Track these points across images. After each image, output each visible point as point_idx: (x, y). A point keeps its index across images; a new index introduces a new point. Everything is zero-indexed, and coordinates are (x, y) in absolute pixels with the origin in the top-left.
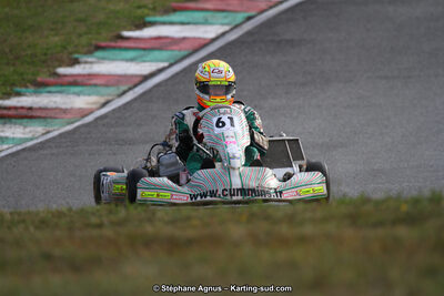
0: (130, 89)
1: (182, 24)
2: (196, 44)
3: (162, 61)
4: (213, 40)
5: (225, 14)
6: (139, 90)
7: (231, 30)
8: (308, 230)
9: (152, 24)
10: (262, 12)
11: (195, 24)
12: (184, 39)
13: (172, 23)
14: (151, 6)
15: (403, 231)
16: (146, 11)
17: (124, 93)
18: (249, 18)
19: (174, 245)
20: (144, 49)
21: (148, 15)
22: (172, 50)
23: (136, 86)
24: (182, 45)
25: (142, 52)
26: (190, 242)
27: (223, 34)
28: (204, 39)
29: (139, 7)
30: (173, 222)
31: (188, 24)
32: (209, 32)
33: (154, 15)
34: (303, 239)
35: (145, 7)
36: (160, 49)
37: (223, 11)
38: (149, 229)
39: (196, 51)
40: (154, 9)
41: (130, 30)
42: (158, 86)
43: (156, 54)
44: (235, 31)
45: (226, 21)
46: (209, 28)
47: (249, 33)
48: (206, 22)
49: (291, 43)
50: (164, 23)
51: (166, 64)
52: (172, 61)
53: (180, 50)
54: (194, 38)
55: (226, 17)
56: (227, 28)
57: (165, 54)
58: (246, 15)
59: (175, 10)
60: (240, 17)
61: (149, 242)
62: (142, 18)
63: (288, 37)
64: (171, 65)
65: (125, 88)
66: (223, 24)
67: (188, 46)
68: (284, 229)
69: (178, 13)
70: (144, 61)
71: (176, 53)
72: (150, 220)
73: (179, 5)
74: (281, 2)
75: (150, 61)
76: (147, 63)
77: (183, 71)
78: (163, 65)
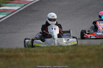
1: (10, 6)
2: (13, 11)
4: (17, 10)
5: (20, 4)
7: (21, 8)
8: (39, 54)
9: (2, 6)
10: (28, 4)
11: (13, 6)
12: (10, 10)
13: (7, 6)
14: (2, 2)
15: (60, 54)
16: (1, 3)
18: (25, 5)
19: (7, 57)
20: (1, 12)
21: (1, 4)
22: (7, 12)
24: (10, 11)
26: (11, 56)
27: (19, 9)
28: (15, 10)
30: (7, 52)
31: (11, 6)
33: (3, 4)
34: (37, 56)
36: (4, 12)
37: (19, 3)
38: (1, 53)
39: (13, 12)
40: (3, 3)
42: (4, 20)
44: (22, 8)
45: (20, 6)
46: (16, 7)
47: (25, 8)
48: (15, 6)
49: (35, 11)
50: (5, 6)
51: (6, 15)
52: (7, 15)
53: (9, 12)
54: (12, 10)
55: (20, 5)
56: (20, 7)
57: (6, 13)
58: (25, 4)
59: (8, 3)
60: (23, 5)
62: (0, 5)
63: (34, 9)
64: (7, 16)
66: (19, 6)
67: (11, 11)
68: (33, 54)
69: (9, 4)
71: (8, 13)
72: (2, 51)
73: (9, 2)
74: (33, 1)
75: (2, 15)
76: (1, 15)
77: (10, 17)
78: (5, 16)
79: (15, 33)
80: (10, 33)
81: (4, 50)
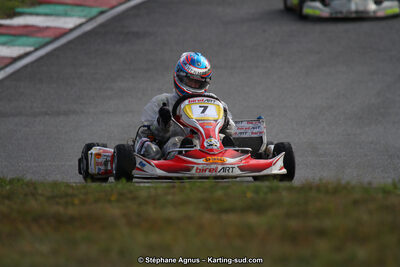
0: (1, 69)
1: (46, 15)
2: (57, 33)
3: (29, 46)
4: (71, 30)
5: (78, 9)
6: (10, 70)
7: (87, 22)
9: (20, 14)
10: (113, 8)
11: (57, 15)
12: (47, 28)
13: (37, 14)
16: (16, 3)
18: (102, 13)
20: (14, 35)
21: (18, 7)
22: (38, 37)
23: (7, 66)
24: (46, 33)
25: (12, 38)
27: (80, 25)
28: (64, 29)
32: (68, 23)
33: (23, 7)
36: (27, 35)
37: (80, 6)
39: (57, 38)
40: (23, 1)
41: (3, 18)
42: (26, 66)
43: (24, 40)
44: (90, 22)
45: (84, 13)
46: (68, 20)
47: (102, 25)
48: (66, 15)
50: (31, 14)
51: (31, 49)
52: (37, 46)
53: (43, 37)
54: (56, 28)
55: (82, 11)
56: (83, 20)
57: (31, 40)
58: (101, 9)
59: (40, 3)
60: (95, 11)
62: (13, 9)
64: (36, 50)
66: (80, 17)
67: (51, 34)
69: (42, 6)
70: (14, 45)
71: (41, 40)
74: (129, 0)
75: (19, 45)
77: (48, 55)
78: (29, 49)
79: (66, 114)
80: (46, 114)
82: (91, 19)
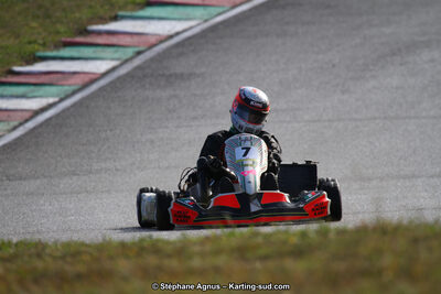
0: (21, 124)
1: (72, 59)
2: (87, 79)
3: (52, 96)
4: (104, 75)
5: (115, 49)
6: (30, 125)
7: (121, 65)
8: (196, 263)
9: (42, 59)
10: (151, 47)
11: (86, 59)
12: (75, 73)
13: (63, 59)
14: (41, 42)
16: (36, 47)
17: (15, 128)
18: (139, 53)
19: (61, 279)
20: (35, 85)
21: (38, 50)
22: (62, 85)
23: (27, 121)
24: (73, 80)
25: (32, 88)
26: (79, 277)
27: (114, 69)
28: (95, 74)
29: (30, 43)
30: (63, 257)
31: (78, 59)
32: (100, 67)
33: (44, 51)
34: (192, 272)
35: (35, 42)
36: (51, 84)
37: (112, 46)
38: (39, 264)
39: (86, 86)
40: (44, 45)
41: (21, 65)
42: (50, 119)
43: (47, 89)
44: (125, 65)
45: (116, 55)
46: (98, 63)
47: (139, 68)
49: (181, 77)
50: (54, 59)
51: (56, 99)
52: (62, 96)
53: (70, 85)
54: (84, 74)
55: (116, 51)
56: (116, 63)
57: (53, 89)
58: (136, 49)
59: (65, 45)
60: (130, 52)
61: (39, 278)
62: (33, 53)
63: (178, 70)
64: (61, 100)
65: (16, 123)
66: (113, 59)
67: (79, 80)
68: (174, 263)
69: (68, 48)
70: (35, 96)
71: (66, 88)
72: (39, 256)
73: (69, 40)
74: (171, 37)
75: (41, 97)
76: (38, 100)
77: (74, 105)
78: (51, 100)
81: (48, 251)
82: (126, 61)
